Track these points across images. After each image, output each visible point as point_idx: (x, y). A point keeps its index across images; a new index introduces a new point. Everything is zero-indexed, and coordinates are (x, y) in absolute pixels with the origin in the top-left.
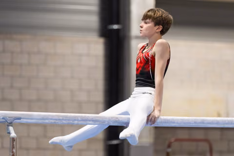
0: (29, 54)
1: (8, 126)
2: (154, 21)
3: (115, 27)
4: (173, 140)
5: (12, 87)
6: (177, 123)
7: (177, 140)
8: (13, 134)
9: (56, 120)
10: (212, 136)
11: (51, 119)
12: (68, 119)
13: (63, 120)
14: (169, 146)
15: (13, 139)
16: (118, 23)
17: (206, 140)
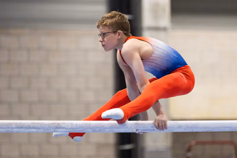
0: (29, 50)
7: (198, 143)
14: (189, 150)
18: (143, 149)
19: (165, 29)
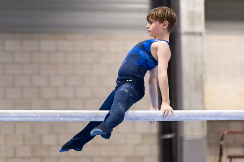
4: (226, 132)
7: (229, 133)
14: (222, 139)
18: (182, 138)
19: (200, 34)
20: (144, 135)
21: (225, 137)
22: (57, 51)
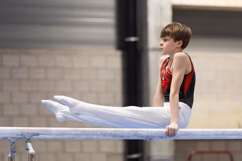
1: (26, 142)
2: (173, 37)
3: (133, 39)
4: (193, 152)
5: (29, 102)
6: (197, 135)
7: (198, 153)
8: (32, 151)
9: (75, 135)
10: (233, 148)
11: (70, 134)
12: (87, 133)
13: (81, 135)
14: (190, 159)
15: (32, 156)
16: (135, 35)
17: (227, 152)
20: (109, 155)
21: (193, 157)
22: (21, 66)
